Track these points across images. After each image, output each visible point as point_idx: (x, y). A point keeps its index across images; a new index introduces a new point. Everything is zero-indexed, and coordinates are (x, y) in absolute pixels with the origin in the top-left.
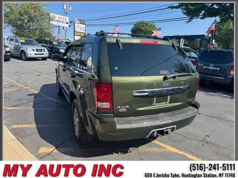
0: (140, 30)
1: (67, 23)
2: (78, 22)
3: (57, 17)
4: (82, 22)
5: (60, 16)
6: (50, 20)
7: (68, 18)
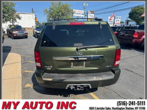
0: (136, 13)
1: (83, 14)
2: (90, 13)
3: (77, 11)
4: (92, 12)
5: (79, 11)
6: (73, 13)
7: (83, 11)
